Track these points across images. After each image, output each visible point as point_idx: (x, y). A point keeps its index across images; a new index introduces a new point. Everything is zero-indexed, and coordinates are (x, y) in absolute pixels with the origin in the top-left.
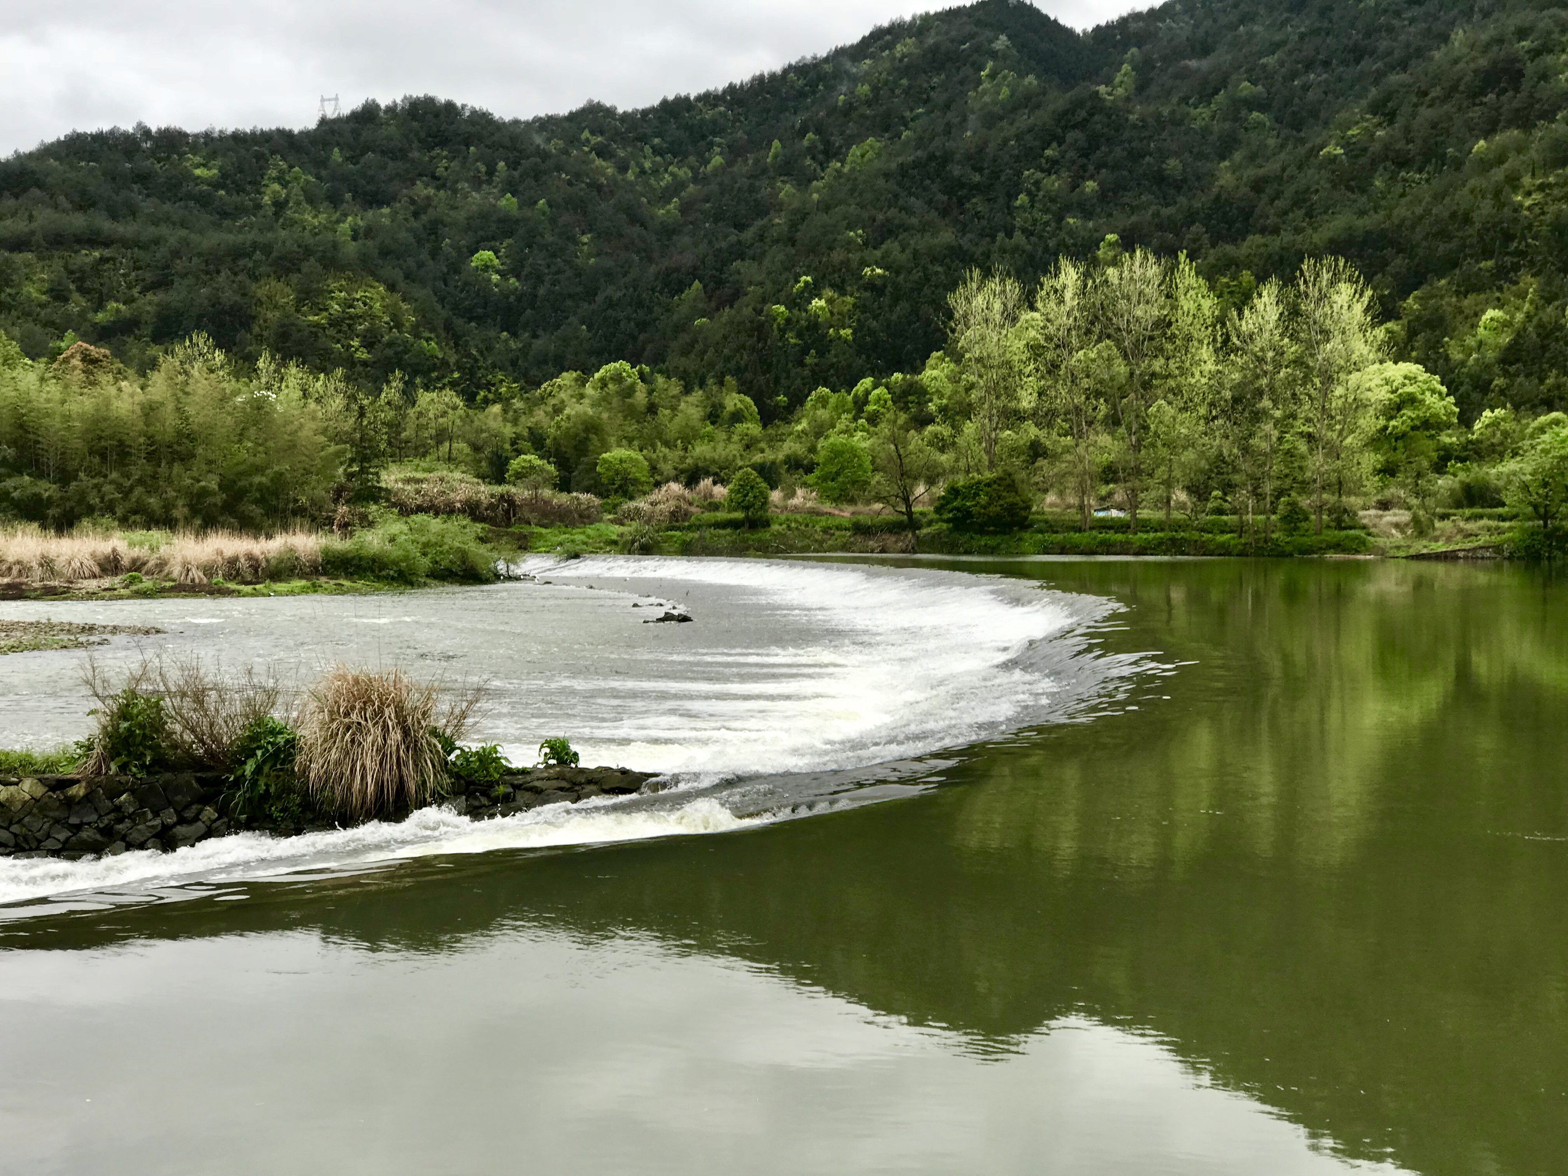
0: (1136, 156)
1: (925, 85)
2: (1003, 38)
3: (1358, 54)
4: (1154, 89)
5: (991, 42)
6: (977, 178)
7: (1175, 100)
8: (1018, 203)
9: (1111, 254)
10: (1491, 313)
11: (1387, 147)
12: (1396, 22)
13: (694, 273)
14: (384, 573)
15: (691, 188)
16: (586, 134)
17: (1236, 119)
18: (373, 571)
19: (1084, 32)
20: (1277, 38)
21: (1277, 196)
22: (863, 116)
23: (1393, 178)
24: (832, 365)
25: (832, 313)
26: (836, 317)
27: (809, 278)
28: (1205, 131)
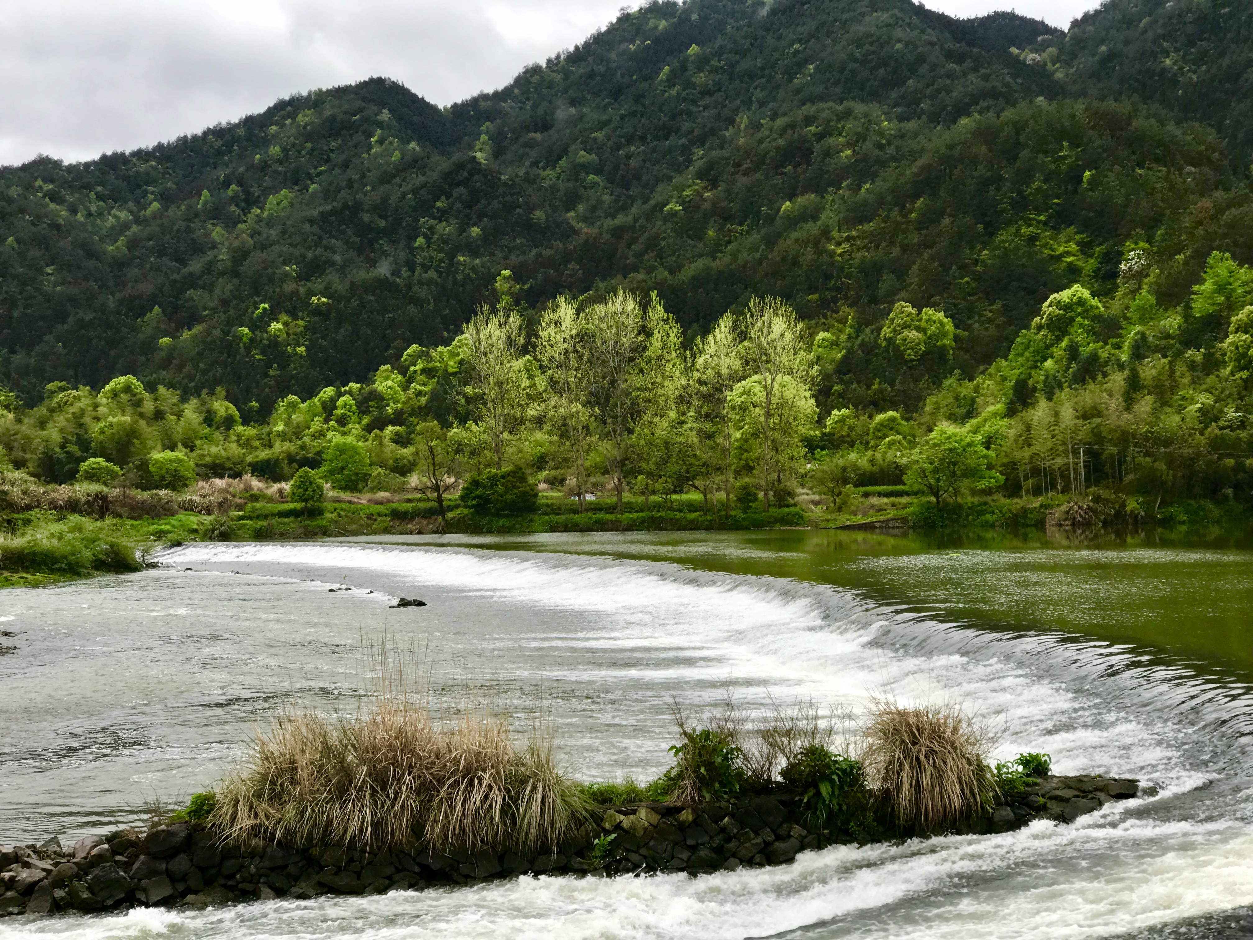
0: (509, 208)
1: (326, 148)
2: (386, 111)
3: (667, 132)
4: (509, 156)
5: (377, 115)
6: (382, 223)
7: (527, 163)
8: (417, 244)
9: (507, 286)
10: (822, 335)
11: (714, 204)
12: (693, 109)
13: (153, 300)
14: (56, 566)
15: (135, 228)
16: (39, 182)
17: (577, 180)
18: (46, 565)
19: (445, 108)
20: (604, 117)
21: (634, 240)
22: (276, 172)
23: (720, 229)
24: (292, 377)
25: (288, 334)
26: (292, 337)
27: (266, 306)
28: (553, 189)
